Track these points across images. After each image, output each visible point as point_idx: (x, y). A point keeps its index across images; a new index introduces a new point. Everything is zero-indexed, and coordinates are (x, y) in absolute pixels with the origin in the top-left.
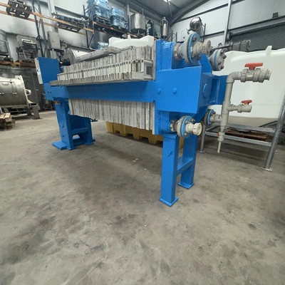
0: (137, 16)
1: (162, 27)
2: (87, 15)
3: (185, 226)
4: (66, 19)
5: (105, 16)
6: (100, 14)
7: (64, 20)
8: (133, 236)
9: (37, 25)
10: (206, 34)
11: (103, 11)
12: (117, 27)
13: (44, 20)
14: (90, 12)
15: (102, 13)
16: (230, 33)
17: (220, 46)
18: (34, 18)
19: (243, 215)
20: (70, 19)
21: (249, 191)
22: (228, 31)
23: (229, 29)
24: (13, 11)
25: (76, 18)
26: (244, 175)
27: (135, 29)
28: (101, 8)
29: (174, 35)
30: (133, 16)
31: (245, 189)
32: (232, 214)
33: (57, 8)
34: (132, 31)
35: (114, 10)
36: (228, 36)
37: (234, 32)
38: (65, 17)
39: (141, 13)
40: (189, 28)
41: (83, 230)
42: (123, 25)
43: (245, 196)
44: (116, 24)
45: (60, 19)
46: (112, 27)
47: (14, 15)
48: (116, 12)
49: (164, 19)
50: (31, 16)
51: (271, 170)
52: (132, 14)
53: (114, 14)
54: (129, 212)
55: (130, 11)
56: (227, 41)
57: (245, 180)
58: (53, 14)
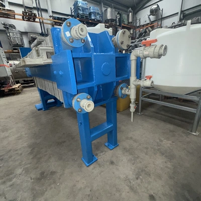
0: (109, 10)
1: (128, 16)
2: (73, 14)
3: (89, 189)
4: (59, 19)
5: (85, 13)
6: (82, 12)
7: (58, 20)
8: (42, 194)
9: (41, 25)
10: (163, 17)
11: (84, 9)
12: (94, 20)
13: (45, 21)
14: (75, 12)
15: (83, 11)
16: (184, 13)
17: (174, 25)
18: (39, 21)
19: (149, 183)
20: (61, 18)
21: (166, 156)
22: (182, 12)
23: (183, 10)
24: (26, 18)
25: (65, 17)
26: (168, 139)
27: (107, 19)
28: (82, 8)
29: (138, 21)
30: (106, 10)
31: (163, 154)
32: (139, 181)
33: (53, 12)
34: (105, 21)
35: (91, 8)
36: (182, 15)
37: (187, 12)
38: (58, 18)
39: (111, 8)
40: (149, 14)
41: (11, 183)
42: (98, 17)
43: (160, 161)
44: (93, 18)
45: (55, 19)
46: (90, 20)
47: (27, 21)
48: (93, 9)
49: (130, 9)
50: (37, 20)
51: (197, 134)
52: (105, 9)
53: (92, 11)
54: (53, 169)
55: (104, 7)
56: (181, 20)
57: (167, 144)
58: (50, 17)
